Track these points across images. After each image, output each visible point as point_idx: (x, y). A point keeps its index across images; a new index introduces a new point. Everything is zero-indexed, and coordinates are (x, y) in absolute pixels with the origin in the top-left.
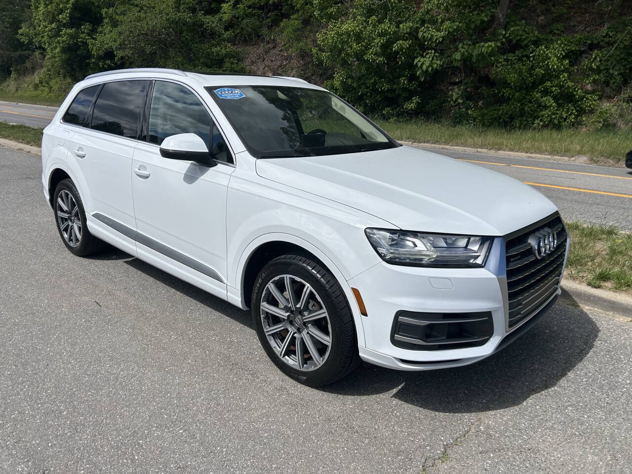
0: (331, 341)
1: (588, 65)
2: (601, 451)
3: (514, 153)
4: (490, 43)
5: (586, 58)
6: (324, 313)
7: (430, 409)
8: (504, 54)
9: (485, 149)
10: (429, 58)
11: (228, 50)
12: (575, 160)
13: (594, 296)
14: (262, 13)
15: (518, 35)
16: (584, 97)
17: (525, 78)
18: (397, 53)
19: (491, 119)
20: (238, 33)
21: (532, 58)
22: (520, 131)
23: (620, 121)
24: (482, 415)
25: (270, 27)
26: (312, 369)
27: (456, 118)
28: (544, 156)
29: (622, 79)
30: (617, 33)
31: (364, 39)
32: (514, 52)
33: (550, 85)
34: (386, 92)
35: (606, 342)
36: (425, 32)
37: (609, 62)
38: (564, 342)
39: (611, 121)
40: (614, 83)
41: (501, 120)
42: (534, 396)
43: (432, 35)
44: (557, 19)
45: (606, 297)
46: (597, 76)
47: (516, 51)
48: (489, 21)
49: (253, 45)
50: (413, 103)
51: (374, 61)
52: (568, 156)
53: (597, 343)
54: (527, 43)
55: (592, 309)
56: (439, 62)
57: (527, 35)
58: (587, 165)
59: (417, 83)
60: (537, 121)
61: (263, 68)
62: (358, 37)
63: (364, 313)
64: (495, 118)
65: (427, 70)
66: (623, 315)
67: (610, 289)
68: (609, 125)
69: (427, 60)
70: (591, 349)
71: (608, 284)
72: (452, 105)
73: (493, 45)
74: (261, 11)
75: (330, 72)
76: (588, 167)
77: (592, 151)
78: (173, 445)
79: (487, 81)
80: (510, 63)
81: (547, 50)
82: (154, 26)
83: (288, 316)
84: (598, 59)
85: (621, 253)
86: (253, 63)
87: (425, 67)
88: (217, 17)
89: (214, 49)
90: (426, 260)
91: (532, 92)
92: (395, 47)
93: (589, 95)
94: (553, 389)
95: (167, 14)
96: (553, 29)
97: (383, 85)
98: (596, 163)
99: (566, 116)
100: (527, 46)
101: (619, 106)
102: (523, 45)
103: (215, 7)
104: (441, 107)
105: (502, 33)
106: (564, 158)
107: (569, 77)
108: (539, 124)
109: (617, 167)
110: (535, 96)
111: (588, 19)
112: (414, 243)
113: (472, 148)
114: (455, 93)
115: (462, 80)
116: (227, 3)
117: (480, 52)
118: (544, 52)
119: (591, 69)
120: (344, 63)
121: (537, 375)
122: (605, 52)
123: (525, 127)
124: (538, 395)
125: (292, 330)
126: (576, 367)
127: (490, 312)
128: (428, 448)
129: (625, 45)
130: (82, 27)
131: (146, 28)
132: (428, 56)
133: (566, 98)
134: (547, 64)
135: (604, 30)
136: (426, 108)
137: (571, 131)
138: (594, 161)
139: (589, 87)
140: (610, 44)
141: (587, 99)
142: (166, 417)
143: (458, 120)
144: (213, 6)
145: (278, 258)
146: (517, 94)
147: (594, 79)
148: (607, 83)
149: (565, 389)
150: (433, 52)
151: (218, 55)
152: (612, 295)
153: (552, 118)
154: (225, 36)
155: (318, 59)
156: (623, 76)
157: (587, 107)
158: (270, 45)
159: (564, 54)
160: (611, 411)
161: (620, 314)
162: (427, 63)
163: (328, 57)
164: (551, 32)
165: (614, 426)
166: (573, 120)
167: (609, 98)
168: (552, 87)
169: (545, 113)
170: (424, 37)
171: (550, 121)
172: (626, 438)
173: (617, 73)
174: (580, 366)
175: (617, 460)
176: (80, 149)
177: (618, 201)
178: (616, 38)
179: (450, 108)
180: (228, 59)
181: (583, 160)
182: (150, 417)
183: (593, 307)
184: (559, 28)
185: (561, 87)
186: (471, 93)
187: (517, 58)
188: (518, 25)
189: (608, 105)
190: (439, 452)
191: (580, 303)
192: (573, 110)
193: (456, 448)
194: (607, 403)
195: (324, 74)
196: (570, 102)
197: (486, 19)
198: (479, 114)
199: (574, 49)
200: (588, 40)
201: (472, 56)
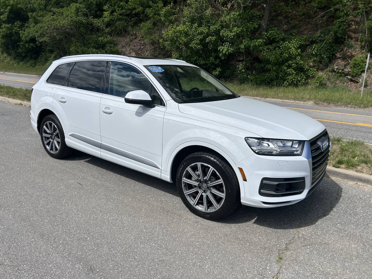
0: (225, 196)
1: (311, 52)
2: (358, 242)
3: (275, 99)
4: (260, 40)
5: (309, 48)
6: (221, 181)
7: (273, 228)
8: (266, 45)
9: (259, 97)
10: (226, 47)
11: (108, 39)
12: (307, 103)
13: (337, 172)
14: (128, 18)
15: (273, 35)
16: (309, 69)
17: (278, 58)
18: (208, 43)
19: (261, 80)
20: (114, 29)
21: (281, 48)
22: (277, 87)
23: (328, 82)
24: (299, 230)
25: (133, 27)
26: (213, 210)
27: (241, 80)
28: (291, 101)
29: (328, 60)
30: (325, 35)
31: (190, 35)
32: (271, 44)
33: (291, 62)
34: (202, 65)
35: (347, 194)
36: (224, 33)
37: (321, 51)
38: (327, 195)
39: (324, 82)
40: (324, 62)
41: (266, 81)
42: (320, 220)
43: (228, 35)
44: (294, 27)
45: (343, 172)
46: (316, 58)
47: (273, 44)
48: (258, 27)
49: (123, 37)
50: (217, 71)
51: (195, 47)
52: (303, 101)
53: (343, 194)
54: (278, 40)
55: (336, 178)
56: (232, 49)
57: (278, 36)
58: (313, 106)
59: (219, 60)
60: (285, 82)
61: (129, 50)
62: (186, 34)
63: (245, 180)
64: (263, 80)
65: (225, 53)
66: (352, 181)
67: (344, 168)
68: (323, 85)
69: (225, 48)
70: (341, 197)
71: (343, 166)
72: (239, 73)
73: (262, 41)
74: (127, 17)
75: (169, 53)
76: (315, 107)
77: (315, 98)
78: (152, 251)
79: (257, 60)
80: (270, 50)
81: (289, 44)
82: (63, 24)
83: (199, 184)
84: (316, 49)
85: (346, 150)
86: (123, 47)
87: (224, 51)
88: (101, 19)
89: (100, 39)
90: (274, 152)
91: (282, 66)
92: (207, 40)
93: (312, 68)
94: (328, 216)
95: (71, 17)
96: (292, 32)
97: (201, 61)
98: (318, 105)
99: (300, 79)
100: (278, 41)
101: (327, 74)
102: (276, 41)
103: (99, 14)
104: (232, 74)
105: (265, 34)
106: (301, 102)
107: (301, 59)
108: (286, 84)
109: (329, 107)
110: (284, 68)
111: (309, 27)
112: (268, 144)
113: (252, 97)
114: (240, 66)
115: (244, 59)
116: (107, 12)
117: (255, 44)
118: (288, 45)
119: (312, 54)
120: (178, 48)
121: (319, 210)
122: (319, 45)
123: (279, 85)
124: (322, 219)
125: (200, 192)
126: (336, 206)
127: (304, 177)
128: (278, 245)
129: (330, 42)
130: (15, 23)
131: (58, 25)
132: (226, 46)
133: (300, 70)
134: (290, 52)
135: (318, 33)
136: (224, 75)
137: (303, 88)
138: (317, 104)
139: (311, 64)
140: (322, 41)
141: (311, 70)
142: (143, 238)
143: (243, 81)
144: (98, 13)
145: (193, 154)
146: (274, 67)
147: (314, 60)
148: (320, 62)
149: (334, 216)
150: (228, 43)
151: (102, 42)
152: (345, 171)
153: (293, 81)
154: (106, 31)
155: (163, 45)
156: (329, 58)
157: (311, 74)
158: (133, 37)
159: (298, 46)
160: (357, 225)
161: (350, 181)
162: (225, 50)
163: (169, 45)
164: (291, 34)
165: (360, 231)
166: (304, 82)
167: (322, 70)
168: (292, 64)
169: (290, 77)
170: (223, 35)
171: (293, 82)
172: (367, 236)
173: (326, 57)
174: (338, 205)
175: (366, 246)
176: (62, 98)
177: (335, 124)
178: (325, 38)
179: (238, 74)
180: (108, 44)
181: (311, 103)
182: (134, 239)
183: (337, 177)
184: (295, 32)
185: (297, 64)
186: (249, 66)
187: (273, 47)
188: (273, 30)
189: (322, 73)
190: (284, 247)
191: (330, 176)
192: (303, 76)
193: (291, 245)
194: (355, 221)
195: (166, 54)
196: (302, 72)
197: (256, 26)
198: (254, 78)
199: (303, 43)
200: (310, 38)
201: (250, 46)
